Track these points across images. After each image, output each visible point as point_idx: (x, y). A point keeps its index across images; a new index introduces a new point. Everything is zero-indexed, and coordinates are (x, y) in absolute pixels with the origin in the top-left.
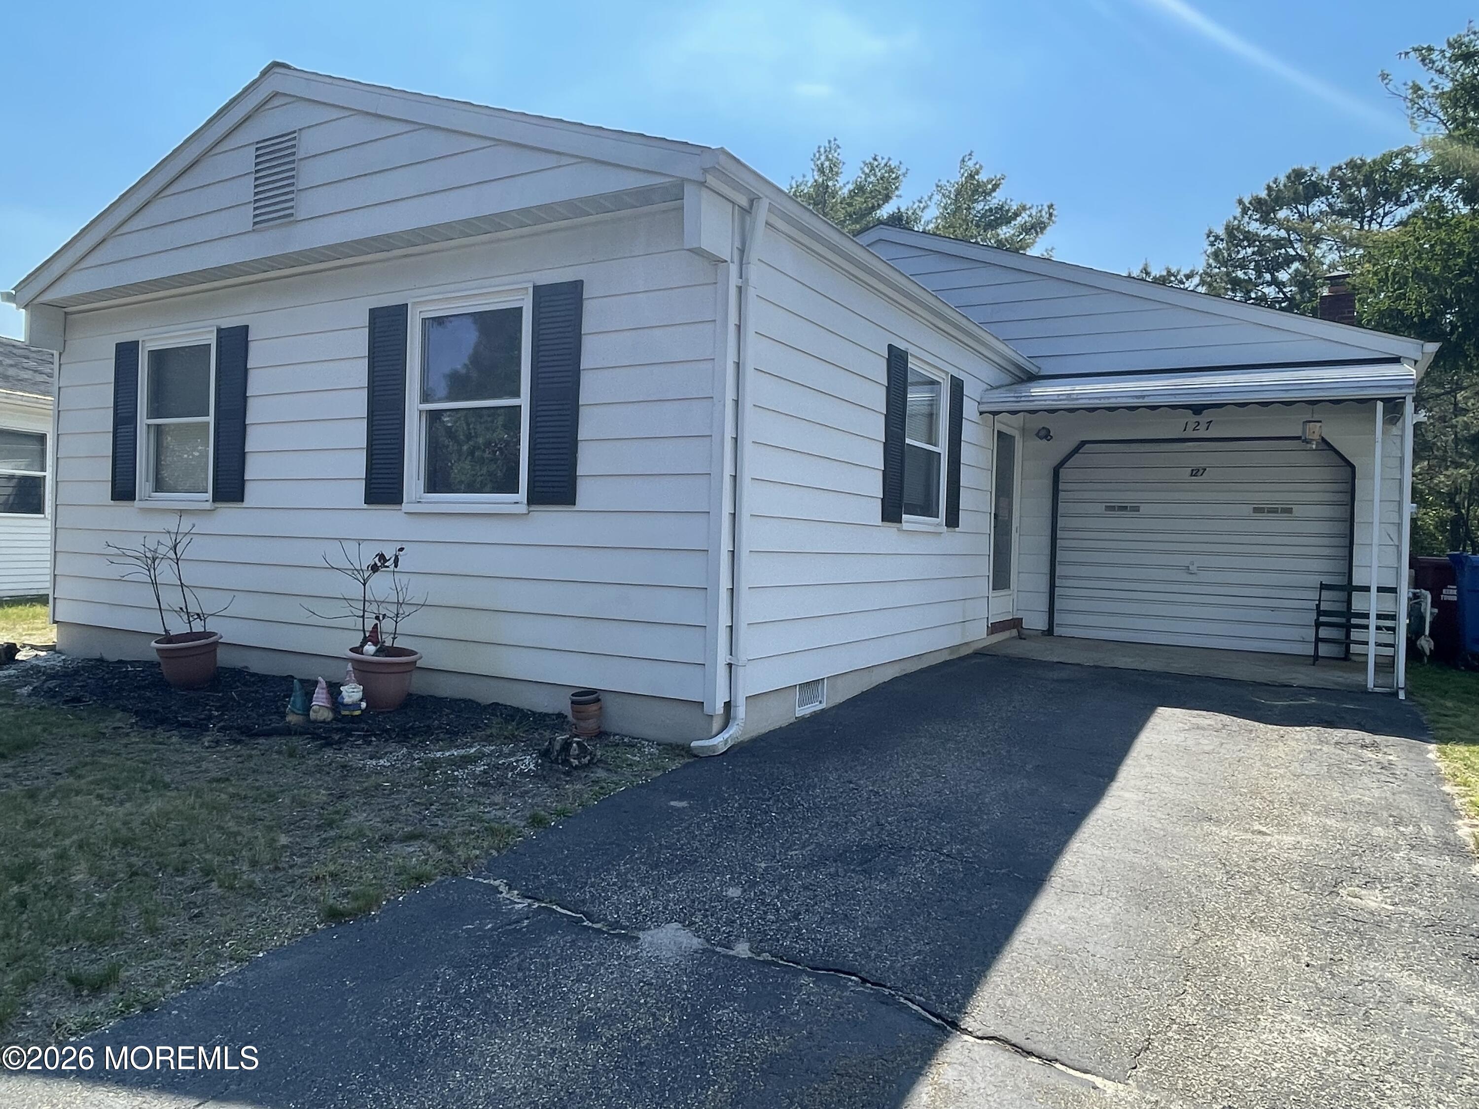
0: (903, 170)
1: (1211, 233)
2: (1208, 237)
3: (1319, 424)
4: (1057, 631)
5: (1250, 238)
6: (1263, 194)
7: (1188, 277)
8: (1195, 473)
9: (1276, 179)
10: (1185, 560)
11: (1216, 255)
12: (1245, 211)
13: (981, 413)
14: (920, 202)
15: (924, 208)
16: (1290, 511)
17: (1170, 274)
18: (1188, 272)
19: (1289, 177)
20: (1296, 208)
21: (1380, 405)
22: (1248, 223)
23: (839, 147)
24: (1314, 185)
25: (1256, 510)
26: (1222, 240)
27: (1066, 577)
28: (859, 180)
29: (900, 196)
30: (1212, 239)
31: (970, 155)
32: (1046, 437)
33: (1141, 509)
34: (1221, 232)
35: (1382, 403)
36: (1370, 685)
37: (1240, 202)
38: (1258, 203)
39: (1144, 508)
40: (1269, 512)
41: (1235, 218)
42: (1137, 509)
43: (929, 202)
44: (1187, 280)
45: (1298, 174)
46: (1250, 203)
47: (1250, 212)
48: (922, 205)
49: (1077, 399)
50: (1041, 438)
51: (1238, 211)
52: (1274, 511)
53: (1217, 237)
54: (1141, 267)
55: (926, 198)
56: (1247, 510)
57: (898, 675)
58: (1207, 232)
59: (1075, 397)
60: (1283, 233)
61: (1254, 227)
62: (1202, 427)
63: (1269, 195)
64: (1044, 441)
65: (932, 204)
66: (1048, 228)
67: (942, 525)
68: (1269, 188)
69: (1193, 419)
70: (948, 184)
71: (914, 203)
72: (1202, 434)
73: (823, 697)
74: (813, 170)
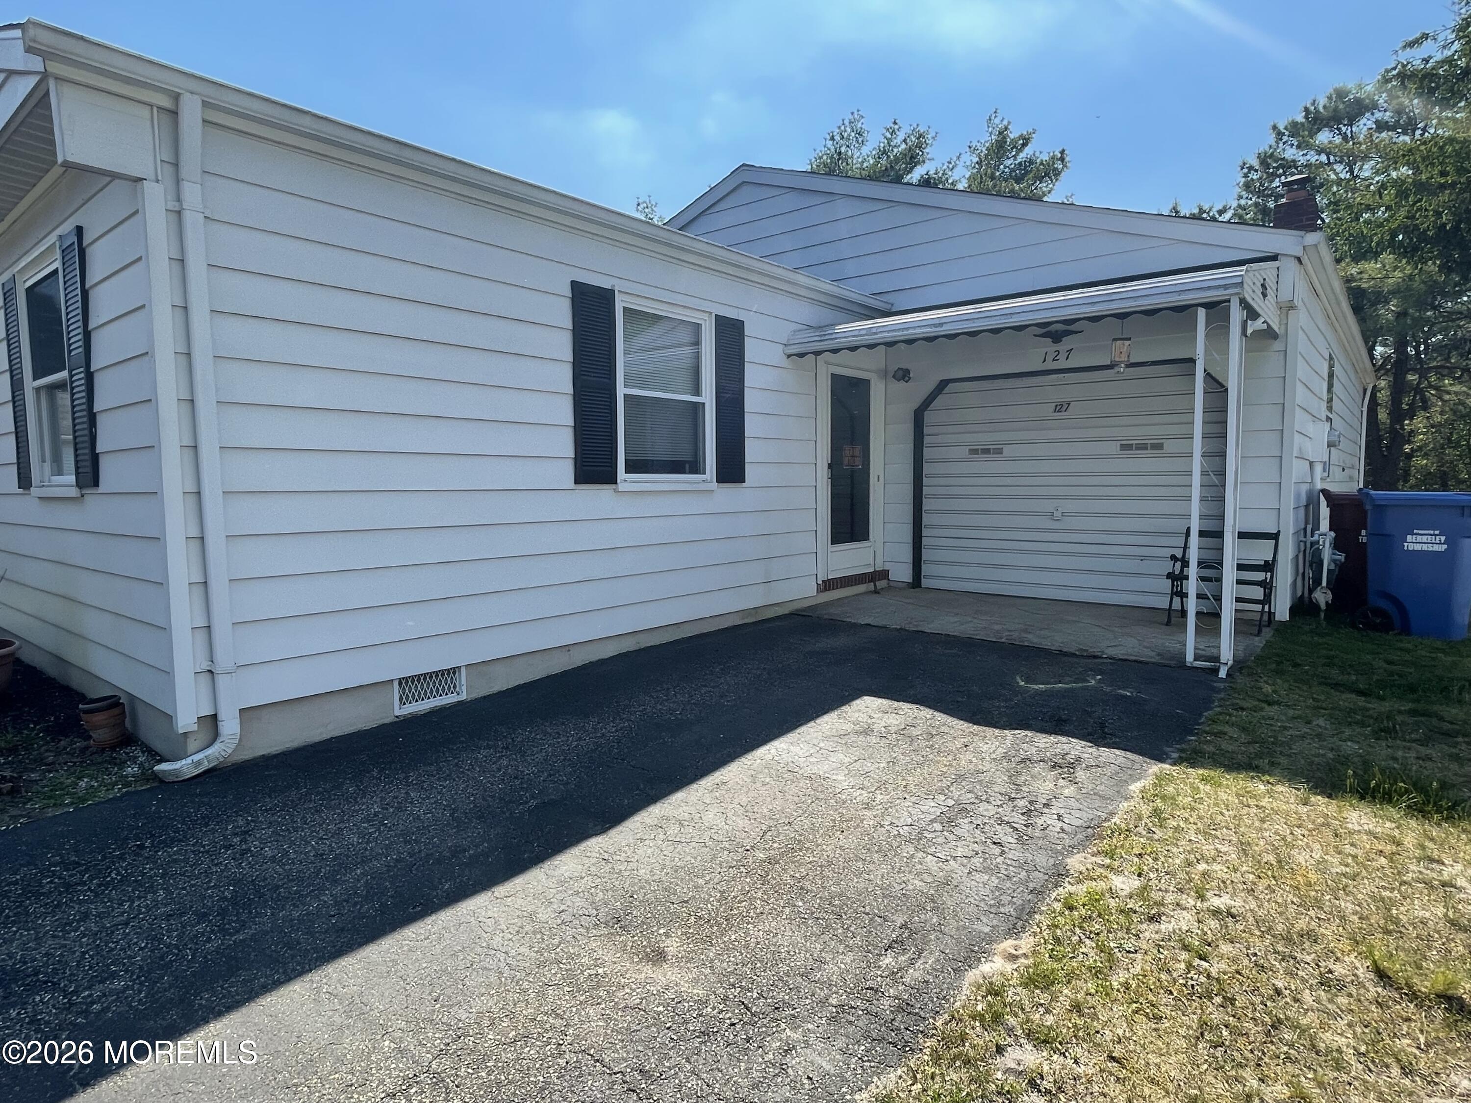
0: (932, 134)
1: (1244, 164)
2: (1242, 168)
3: (1127, 343)
4: (925, 583)
5: (1289, 165)
6: (1300, 118)
7: (1221, 212)
8: (1060, 408)
9: (1314, 101)
10: (1049, 505)
11: (1247, 186)
12: (1280, 135)
13: (789, 356)
14: (950, 163)
15: (953, 167)
16: (1159, 447)
17: (1202, 211)
18: (1221, 208)
19: (1330, 98)
20: (1339, 129)
21: (1202, 313)
22: (1284, 150)
23: (863, 117)
24: (1358, 101)
25: (1124, 447)
26: (1256, 171)
27: (932, 526)
28: (882, 145)
29: (933, 159)
30: (1245, 170)
31: (995, 112)
32: (903, 378)
33: (1005, 451)
34: (1256, 163)
35: (1204, 310)
36: (1190, 657)
37: (1275, 128)
38: (1294, 129)
39: (1007, 450)
40: (1137, 449)
41: (1271, 147)
42: (999, 451)
43: (957, 162)
44: (1220, 216)
45: (1341, 94)
46: (1286, 128)
47: (1285, 138)
48: (951, 166)
49: (876, 333)
50: (899, 381)
51: (1272, 139)
52: (1144, 447)
53: (1251, 168)
54: (1171, 207)
55: (955, 159)
56: (1114, 448)
57: (631, 649)
58: (1241, 164)
59: (874, 330)
60: (1323, 158)
61: (1290, 153)
62: (1062, 357)
63: (1306, 117)
64: (902, 383)
65: (960, 164)
66: (1063, 174)
67: (711, 482)
68: (1306, 110)
69: (1051, 347)
70: (979, 145)
71: (943, 164)
72: (1062, 364)
73: (460, 688)
74: (826, 139)
